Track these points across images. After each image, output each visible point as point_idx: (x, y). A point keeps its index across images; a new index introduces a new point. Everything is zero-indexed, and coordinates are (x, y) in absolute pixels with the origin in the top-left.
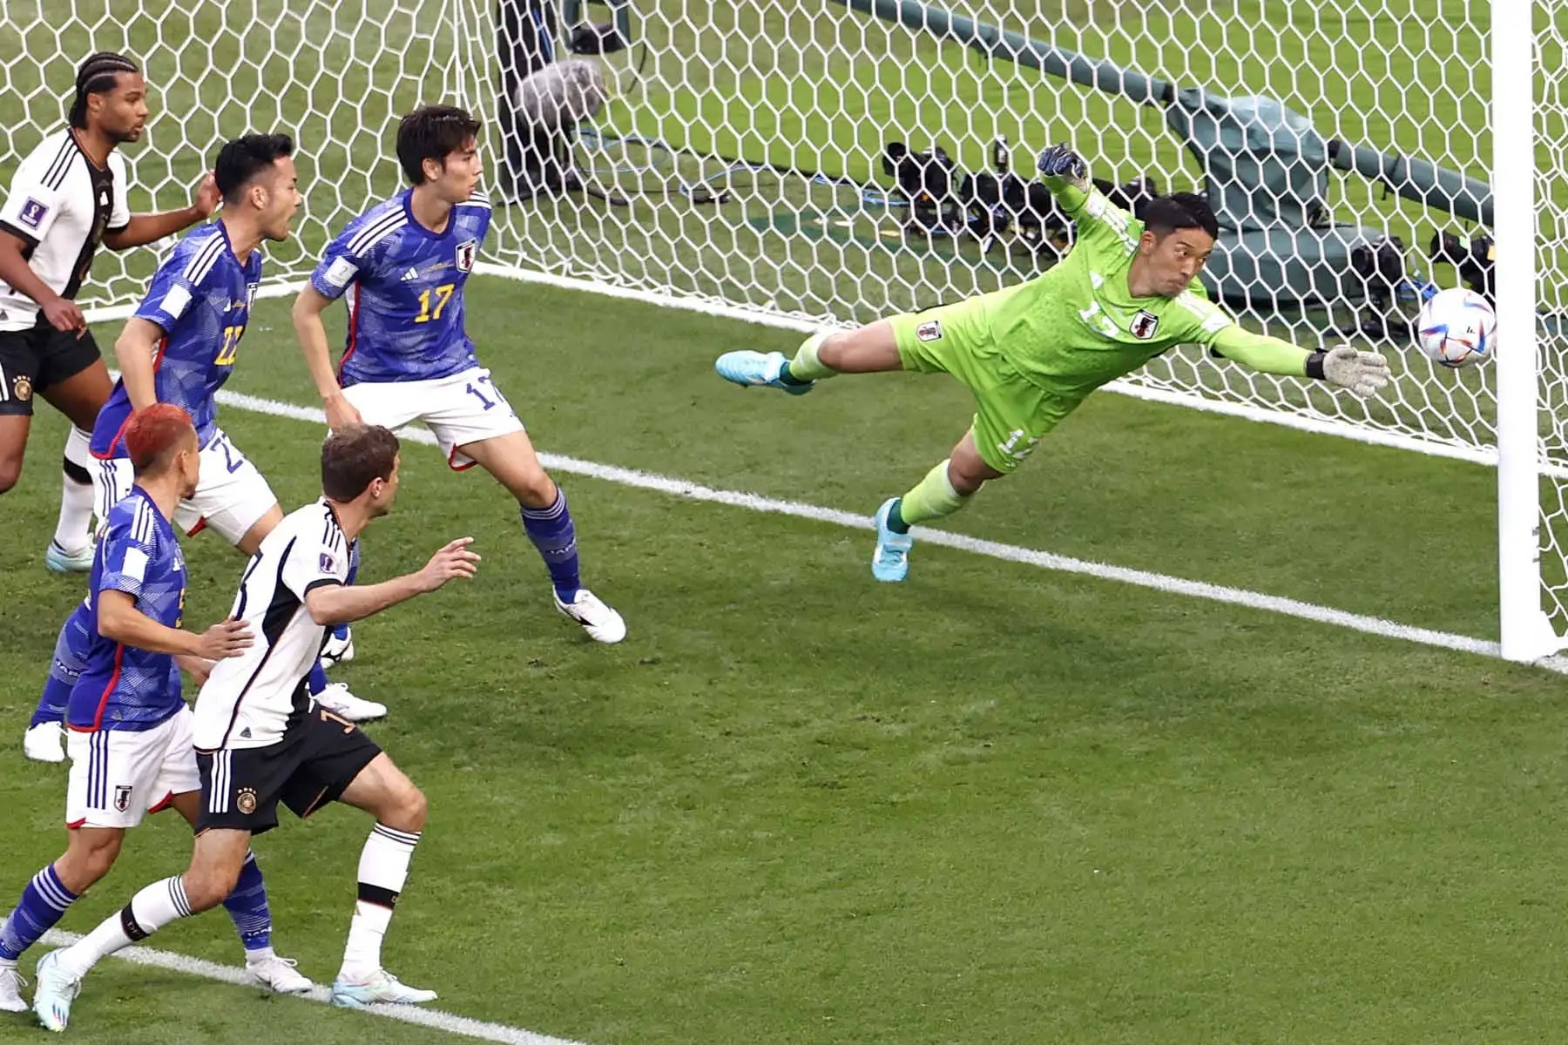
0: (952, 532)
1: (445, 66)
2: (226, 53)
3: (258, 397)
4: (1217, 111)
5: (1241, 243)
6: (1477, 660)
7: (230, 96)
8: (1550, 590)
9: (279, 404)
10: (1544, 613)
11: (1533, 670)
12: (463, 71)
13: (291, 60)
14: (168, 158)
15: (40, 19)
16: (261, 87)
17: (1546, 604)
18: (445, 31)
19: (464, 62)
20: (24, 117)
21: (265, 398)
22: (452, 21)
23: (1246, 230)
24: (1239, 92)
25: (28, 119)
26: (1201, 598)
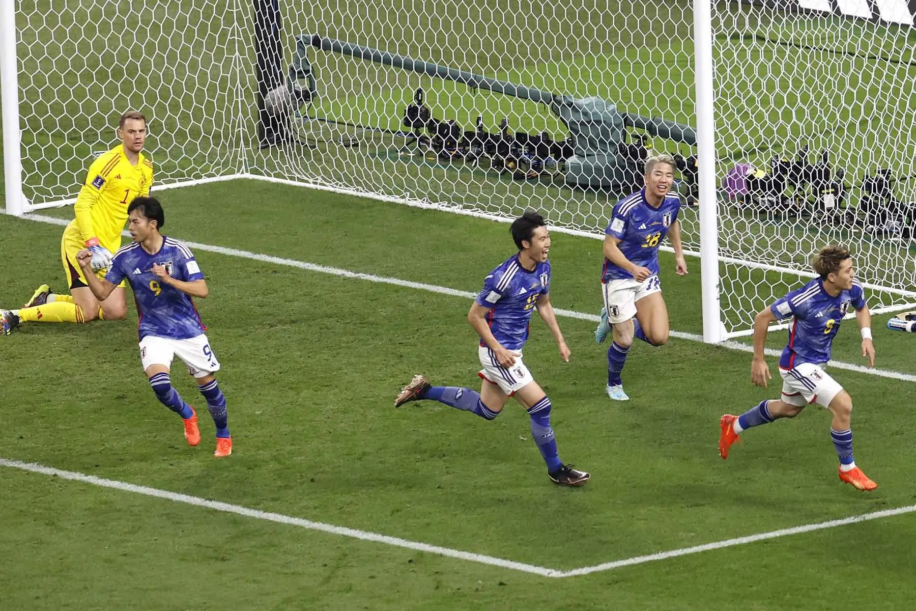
0: (460, 290)
1: (234, 88)
2: (141, 84)
4: (570, 104)
5: (586, 159)
6: (693, 343)
7: (145, 103)
8: (724, 311)
10: (722, 322)
11: (718, 347)
12: (243, 90)
16: (159, 100)
17: (722, 318)
18: (234, 72)
19: (244, 85)
22: (237, 67)
23: (588, 155)
24: (577, 96)
26: (570, 317)
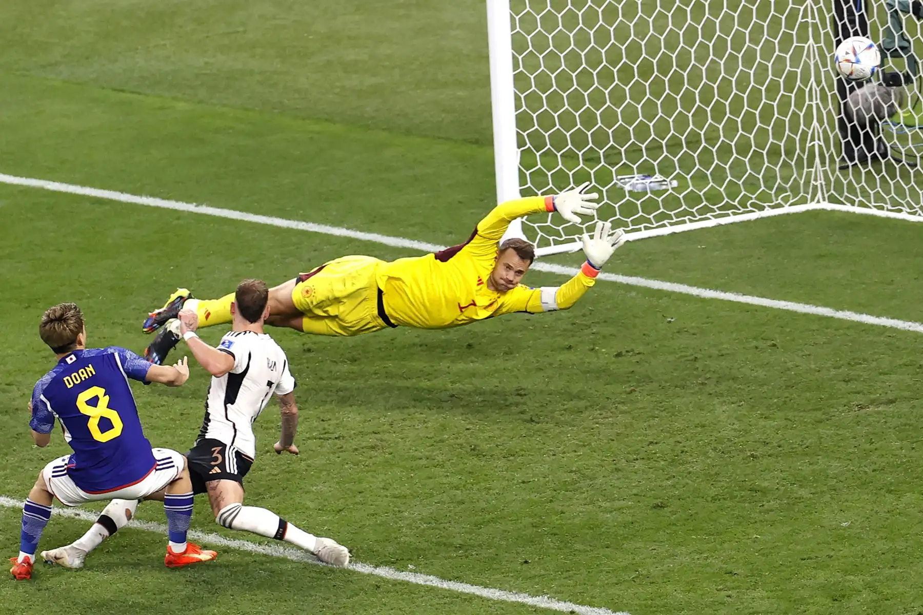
1: (806, 87)
2: (676, 83)
3: (698, 288)
7: (679, 109)
9: (712, 291)
12: (818, 90)
13: (715, 86)
14: (643, 146)
15: (563, 67)
16: (698, 103)
18: (807, 67)
19: (819, 83)
20: (556, 126)
21: (703, 288)
22: (810, 60)
25: (558, 126)
